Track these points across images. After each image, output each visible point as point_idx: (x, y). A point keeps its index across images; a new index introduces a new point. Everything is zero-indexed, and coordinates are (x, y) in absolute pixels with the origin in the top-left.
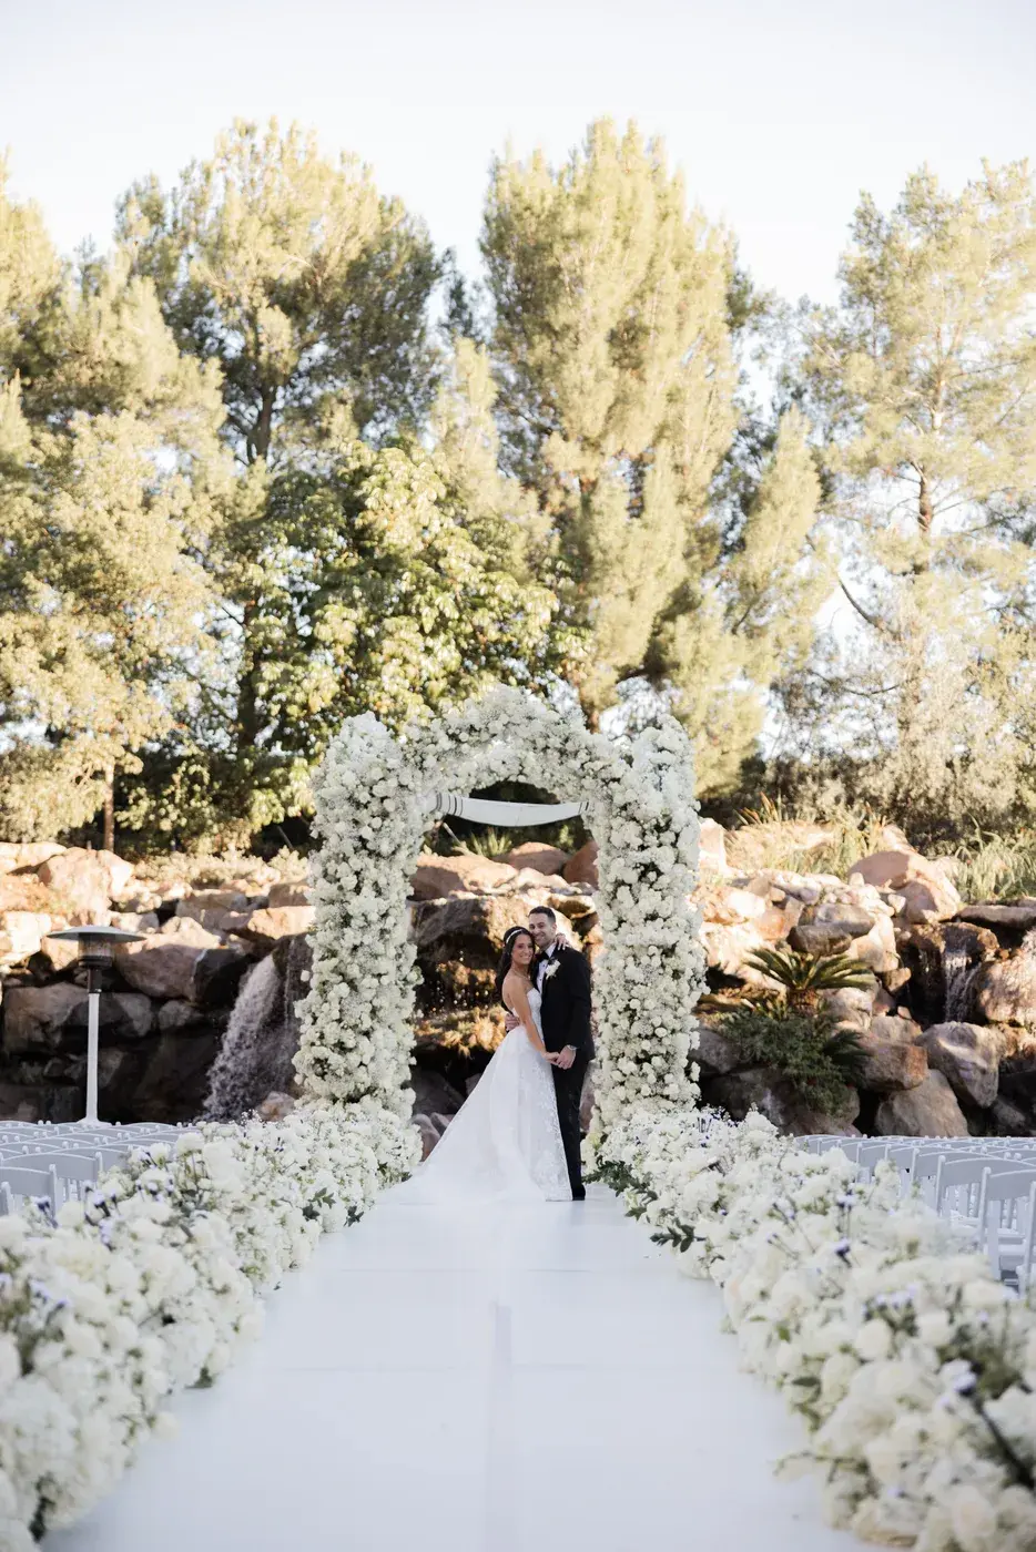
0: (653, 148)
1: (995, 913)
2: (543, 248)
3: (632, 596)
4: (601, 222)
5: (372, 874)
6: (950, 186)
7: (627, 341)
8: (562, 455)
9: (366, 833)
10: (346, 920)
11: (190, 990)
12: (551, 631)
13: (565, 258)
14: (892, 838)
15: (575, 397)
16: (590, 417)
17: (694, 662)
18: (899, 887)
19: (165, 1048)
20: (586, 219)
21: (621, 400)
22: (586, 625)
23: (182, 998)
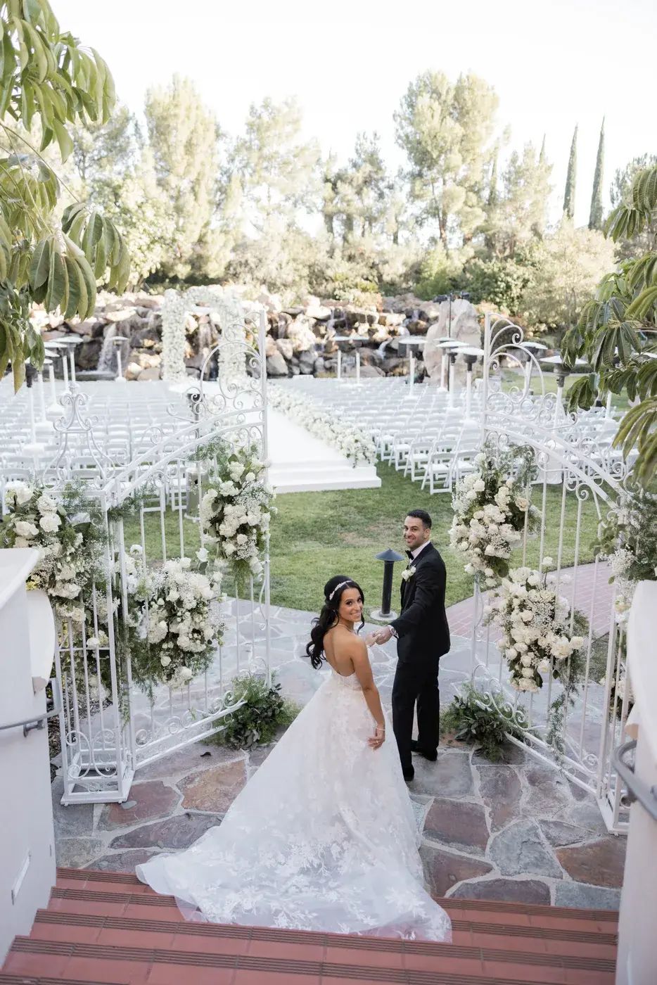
0: (192, 82)
1: (291, 311)
2: (165, 119)
3: (196, 223)
4: (181, 112)
5: (179, 327)
6: (276, 103)
7: (189, 147)
8: (173, 180)
9: (177, 318)
10: (174, 337)
11: (90, 332)
12: (173, 234)
13: (172, 123)
14: (264, 289)
15: (176, 164)
16: (181, 169)
17: (212, 242)
18: (267, 304)
19: (85, 347)
20: (177, 111)
21: (189, 165)
22: (184, 231)
23: (88, 334)
